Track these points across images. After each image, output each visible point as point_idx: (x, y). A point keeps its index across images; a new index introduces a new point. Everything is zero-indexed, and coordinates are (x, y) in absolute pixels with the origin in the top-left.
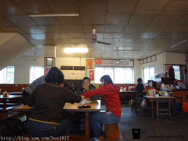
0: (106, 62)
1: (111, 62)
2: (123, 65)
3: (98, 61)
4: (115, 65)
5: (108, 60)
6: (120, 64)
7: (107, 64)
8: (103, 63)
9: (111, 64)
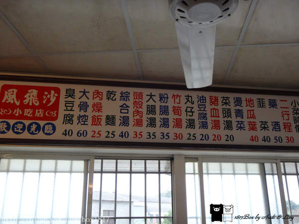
0: (98, 107)
1: (151, 110)
2: (261, 134)
3: (22, 92)
4: (185, 131)
5: (118, 90)
6: (229, 126)
7: (110, 120)
8: (77, 112)
9: (152, 123)
